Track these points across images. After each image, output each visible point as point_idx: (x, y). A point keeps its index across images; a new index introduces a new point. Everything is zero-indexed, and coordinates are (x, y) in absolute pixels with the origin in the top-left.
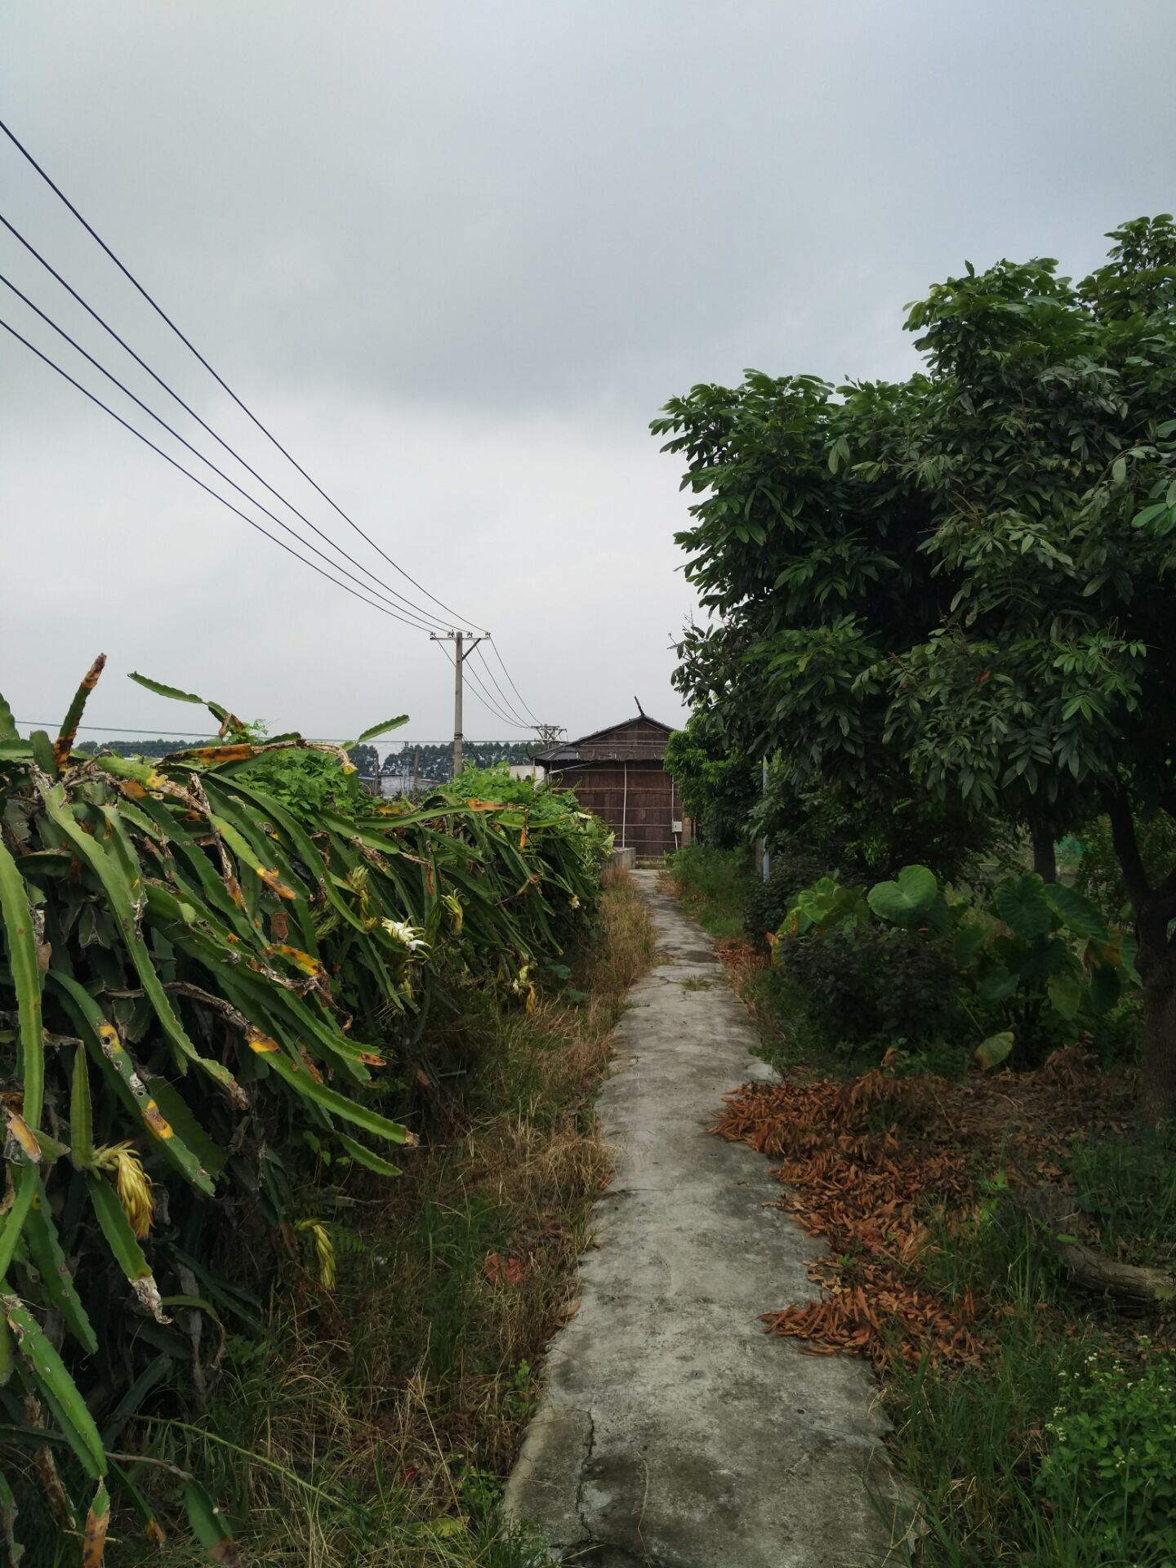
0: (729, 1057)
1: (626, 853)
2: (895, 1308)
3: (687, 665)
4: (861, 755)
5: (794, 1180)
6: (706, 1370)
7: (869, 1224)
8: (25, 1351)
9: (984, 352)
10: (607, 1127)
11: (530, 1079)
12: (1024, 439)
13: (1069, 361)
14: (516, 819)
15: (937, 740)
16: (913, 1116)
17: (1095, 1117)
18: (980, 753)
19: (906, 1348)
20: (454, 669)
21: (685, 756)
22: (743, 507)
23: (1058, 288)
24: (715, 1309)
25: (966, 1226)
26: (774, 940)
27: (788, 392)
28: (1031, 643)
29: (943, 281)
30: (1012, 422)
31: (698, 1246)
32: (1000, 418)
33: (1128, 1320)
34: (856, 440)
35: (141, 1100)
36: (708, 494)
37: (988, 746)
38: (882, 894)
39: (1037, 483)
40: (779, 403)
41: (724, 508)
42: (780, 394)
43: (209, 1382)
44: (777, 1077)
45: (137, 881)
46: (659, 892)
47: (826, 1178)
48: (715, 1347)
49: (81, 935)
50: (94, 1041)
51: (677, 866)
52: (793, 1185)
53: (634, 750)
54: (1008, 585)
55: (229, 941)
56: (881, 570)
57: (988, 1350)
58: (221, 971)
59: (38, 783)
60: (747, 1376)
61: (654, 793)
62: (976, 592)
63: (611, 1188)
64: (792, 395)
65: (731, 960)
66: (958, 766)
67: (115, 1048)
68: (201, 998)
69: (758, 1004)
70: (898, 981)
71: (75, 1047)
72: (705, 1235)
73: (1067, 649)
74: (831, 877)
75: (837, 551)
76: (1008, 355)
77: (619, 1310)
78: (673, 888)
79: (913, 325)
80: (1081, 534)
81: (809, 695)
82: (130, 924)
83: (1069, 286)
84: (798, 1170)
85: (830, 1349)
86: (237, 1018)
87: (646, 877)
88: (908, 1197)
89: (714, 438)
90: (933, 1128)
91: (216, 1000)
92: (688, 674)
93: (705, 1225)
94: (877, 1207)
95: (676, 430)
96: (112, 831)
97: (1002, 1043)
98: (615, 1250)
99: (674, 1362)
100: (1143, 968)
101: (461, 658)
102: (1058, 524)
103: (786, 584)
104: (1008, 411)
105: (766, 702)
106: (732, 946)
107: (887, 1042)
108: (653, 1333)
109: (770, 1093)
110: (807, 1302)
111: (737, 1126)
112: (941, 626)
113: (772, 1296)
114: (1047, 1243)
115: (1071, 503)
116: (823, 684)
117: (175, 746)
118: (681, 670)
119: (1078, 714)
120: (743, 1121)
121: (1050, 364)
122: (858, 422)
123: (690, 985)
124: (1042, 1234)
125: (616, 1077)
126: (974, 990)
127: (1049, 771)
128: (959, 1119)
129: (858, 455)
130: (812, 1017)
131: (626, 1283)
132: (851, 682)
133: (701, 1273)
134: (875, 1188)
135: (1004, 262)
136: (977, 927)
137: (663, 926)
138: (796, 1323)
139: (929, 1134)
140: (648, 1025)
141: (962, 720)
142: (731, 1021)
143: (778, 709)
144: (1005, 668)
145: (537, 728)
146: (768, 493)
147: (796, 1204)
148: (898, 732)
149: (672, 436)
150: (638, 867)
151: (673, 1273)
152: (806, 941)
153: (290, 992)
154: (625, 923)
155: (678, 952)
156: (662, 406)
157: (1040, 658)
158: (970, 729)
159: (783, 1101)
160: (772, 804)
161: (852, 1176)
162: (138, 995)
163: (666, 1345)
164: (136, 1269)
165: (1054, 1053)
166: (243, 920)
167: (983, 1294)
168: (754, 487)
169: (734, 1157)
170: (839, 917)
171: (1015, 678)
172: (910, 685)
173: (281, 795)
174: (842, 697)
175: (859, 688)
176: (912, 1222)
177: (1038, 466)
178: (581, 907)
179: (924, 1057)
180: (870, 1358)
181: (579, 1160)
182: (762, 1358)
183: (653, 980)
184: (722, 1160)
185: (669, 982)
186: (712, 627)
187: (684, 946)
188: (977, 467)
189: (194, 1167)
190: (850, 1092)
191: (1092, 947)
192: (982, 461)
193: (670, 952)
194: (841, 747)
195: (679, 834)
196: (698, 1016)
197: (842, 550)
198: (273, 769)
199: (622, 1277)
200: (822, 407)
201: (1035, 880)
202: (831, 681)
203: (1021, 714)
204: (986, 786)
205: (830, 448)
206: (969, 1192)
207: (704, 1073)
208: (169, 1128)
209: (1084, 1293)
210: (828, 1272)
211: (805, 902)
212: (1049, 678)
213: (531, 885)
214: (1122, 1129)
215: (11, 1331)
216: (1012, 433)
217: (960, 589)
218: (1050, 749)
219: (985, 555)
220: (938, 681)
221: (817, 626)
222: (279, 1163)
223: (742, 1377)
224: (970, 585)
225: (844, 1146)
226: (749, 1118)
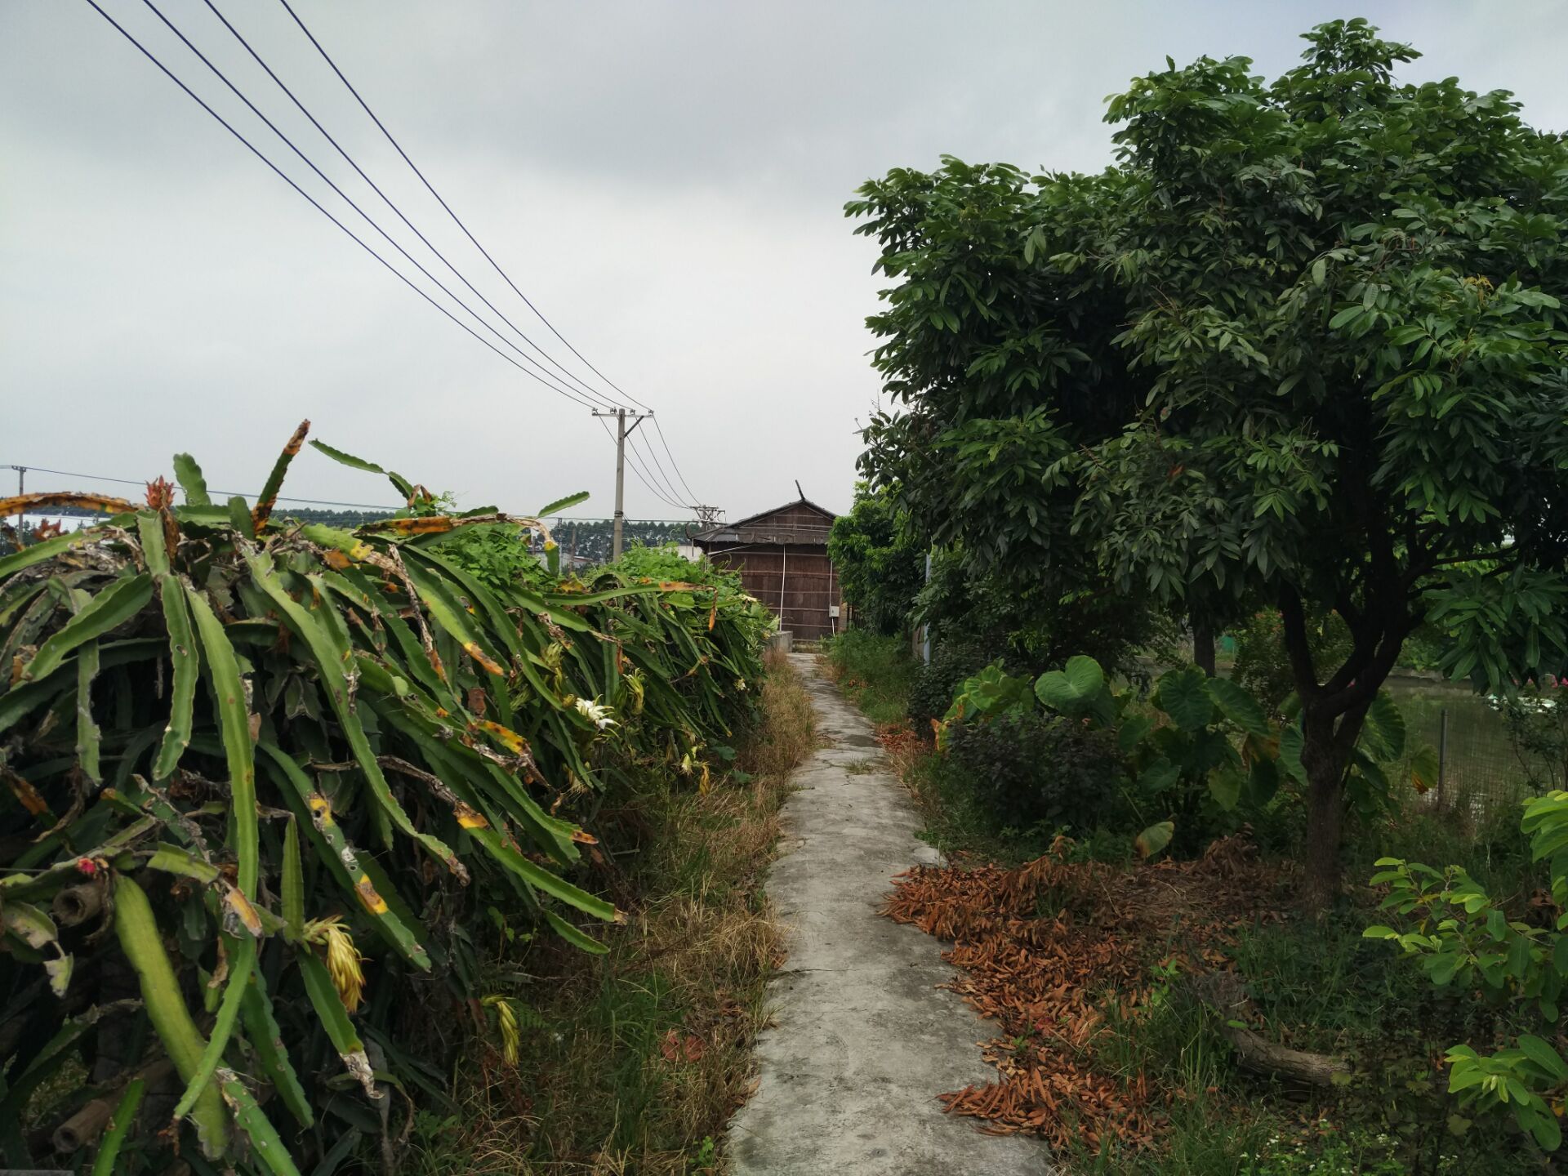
0: (895, 840)
1: (784, 639)
2: (1069, 1090)
3: (873, 451)
4: (1047, 546)
5: (964, 962)
6: (888, 1148)
7: (1039, 1008)
8: (241, 1124)
9: (1185, 148)
10: (780, 908)
11: (701, 860)
12: (1221, 236)
13: (1267, 160)
14: (684, 600)
15: (1126, 533)
16: (1078, 902)
17: (1256, 907)
18: (1169, 547)
19: (1082, 1129)
20: (616, 447)
21: (849, 541)
22: (938, 293)
23: (1251, 87)
24: (894, 1088)
25: (1136, 1011)
26: (941, 727)
27: (984, 180)
28: (1224, 440)
29: (1144, 75)
30: (1210, 219)
31: (874, 1026)
32: (1198, 215)
33: (1293, 1104)
34: (1052, 231)
35: (354, 874)
36: (901, 280)
37: (1178, 541)
38: (1049, 683)
39: (1232, 281)
40: (975, 190)
41: (919, 294)
42: (977, 181)
43: (397, 1156)
44: (943, 861)
45: (349, 653)
46: (817, 676)
47: (997, 961)
48: (895, 1126)
49: (288, 707)
50: (306, 814)
51: (834, 651)
52: (964, 968)
53: (794, 533)
54: (1203, 381)
55: (438, 715)
56: (1073, 363)
57: (1160, 1131)
58: (429, 748)
59: (244, 551)
60: (928, 1155)
61: (813, 577)
62: (1171, 387)
63: (785, 968)
64: (988, 183)
65: (893, 746)
66: (1148, 560)
67: (326, 822)
68: (409, 772)
69: (921, 789)
70: (1063, 769)
71: (284, 821)
72: (879, 1015)
73: (1260, 447)
74: (996, 665)
75: (1030, 341)
76: (1208, 152)
77: (799, 1089)
78: (831, 672)
79: (1112, 118)
80: (1275, 333)
81: (999, 484)
82: (343, 696)
83: (1261, 86)
84: (969, 953)
85: (1008, 1128)
86: (447, 793)
87: (803, 661)
88: (1077, 981)
89: (908, 223)
90: (1100, 913)
91: (425, 775)
92: (873, 460)
93: (880, 1005)
94: (1047, 991)
95: (869, 213)
96: (320, 601)
97: (1163, 832)
98: (792, 1029)
99: (856, 1140)
100: (1308, 762)
101: (623, 435)
102: (1252, 323)
103: (980, 371)
104: (1206, 208)
105: (952, 492)
106: (891, 731)
107: (1052, 828)
108: (834, 1112)
109: (939, 877)
110: (985, 1083)
111: (908, 909)
112: (1138, 420)
113: (949, 1076)
114: (1218, 1029)
115: (1264, 302)
116: (1012, 475)
117: (372, 516)
118: (866, 455)
119: (1270, 512)
120: (914, 904)
121: (1247, 163)
122: (1054, 212)
123: (853, 769)
124: (1214, 1019)
125: (785, 858)
126: (1134, 780)
127: (1237, 567)
128: (1124, 906)
129: (1054, 245)
130: (977, 802)
131: (804, 1061)
132: (1041, 473)
133: (878, 1053)
134: (1046, 972)
135: (1204, 59)
136: (1140, 718)
137: (822, 709)
138: (974, 1103)
139: (1096, 920)
140: (814, 808)
141: (1152, 514)
142: (896, 805)
143: (967, 498)
144: (1195, 463)
145: (696, 508)
146: (964, 281)
147: (968, 986)
148: (1086, 523)
149: (865, 218)
150: (794, 651)
151: (850, 1053)
152: (973, 728)
153: (501, 769)
154: (785, 705)
155: (839, 736)
156: (857, 188)
157: (1232, 455)
158: (1160, 523)
159: (951, 885)
160: (937, 592)
161: (1022, 960)
162: (344, 768)
163: (846, 1123)
164: (347, 1043)
165: (1214, 843)
166: (446, 694)
167: (1154, 1076)
168: (949, 274)
169: (905, 939)
170: (1007, 704)
171: (1208, 475)
172: (1099, 478)
173: (471, 569)
174: (1031, 487)
175: (1048, 480)
176: (1082, 1005)
177: (1234, 263)
178: (745, 690)
179: (1088, 844)
180: (1046, 1138)
181: (753, 940)
182: (943, 1138)
183: (816, 763)
184: (893, 941)
185: (832, 766)
186: (898, 413)
187: (845, 730)
188: (1174, 263)
189: (409, 943)
190: (1018, 877)
191: (1251, 741)
192: (1178, 256)
193: (832, 736)
194: (1028, 538)
195: (836, 619)
196: (863, 800)
197: (1036, 341)
198: (463, 542)
199: (800, 1056)
200: (1017, 196)
201: (1199, 674)
202: (1021, 471)
203: (1212, 510)
204: (1175, 580)
205: (1025, 238)
206: (1138, 978)
207: (872, 857)
208: (383, 903)
209: (1250, 1077)
210: (1002, 1053)
211: (971, 689)
212: (1241, 475)
213: (701, 666)
214: (1283, 919)
215: (225, 1104)
216: (1211, 230)
217: (1154, 384)
218: (1240, 546)
219: (1183, 349)
220: (1130, 475)
221: (1007, 416)
222: (468, 939)
223: (923, 1155)
224: (1166, 380)
225: (1014, 931)
226: (918, 902)
